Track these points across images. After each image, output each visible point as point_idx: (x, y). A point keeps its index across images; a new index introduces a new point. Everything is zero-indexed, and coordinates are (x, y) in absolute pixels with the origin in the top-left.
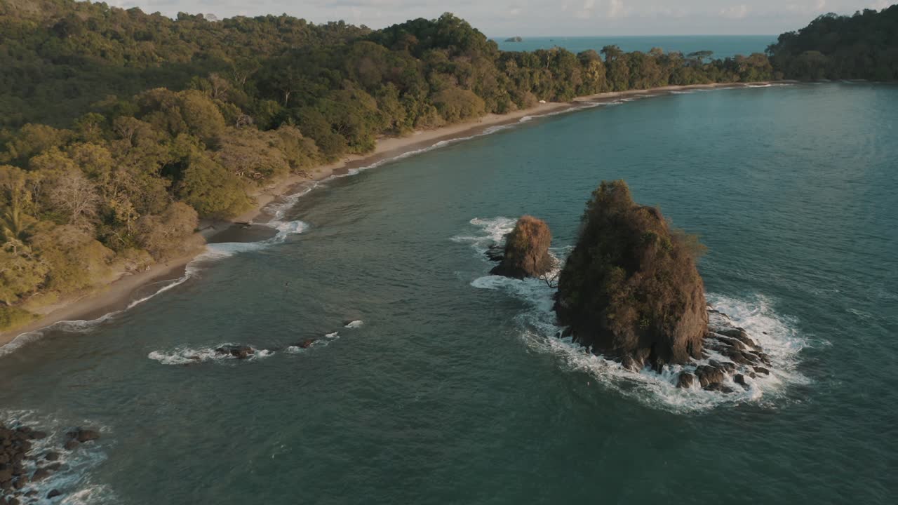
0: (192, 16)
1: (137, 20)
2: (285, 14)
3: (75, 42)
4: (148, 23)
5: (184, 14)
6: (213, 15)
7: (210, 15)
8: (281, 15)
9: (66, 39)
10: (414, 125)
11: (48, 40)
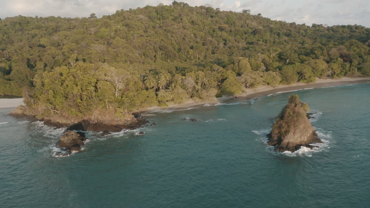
0: (318, 25)
1: (293, 27)
2: (356, 25)
3: (258, 37)
4: (296, 29)
5: (315, 24)
6: (326, 24)
7: (326, 25)
8: (354, 25)
9: (255, 36)
10: (345, 75)
11: (250, 36)
